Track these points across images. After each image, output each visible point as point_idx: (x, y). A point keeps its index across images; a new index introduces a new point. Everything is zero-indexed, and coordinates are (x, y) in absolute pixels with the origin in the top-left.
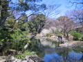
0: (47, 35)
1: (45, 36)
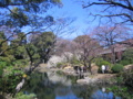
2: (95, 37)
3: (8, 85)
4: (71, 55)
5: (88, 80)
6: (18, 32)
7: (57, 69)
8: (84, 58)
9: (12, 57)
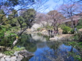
1: (36, 31)
2: (61, 11)
3: (8, 42)
4: (45, 23)
6: (13, 10)
7: (37, 32)
8: (54, 25)
9: (10, 25)
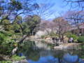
0: (42, 37)
5: (61, 47)
